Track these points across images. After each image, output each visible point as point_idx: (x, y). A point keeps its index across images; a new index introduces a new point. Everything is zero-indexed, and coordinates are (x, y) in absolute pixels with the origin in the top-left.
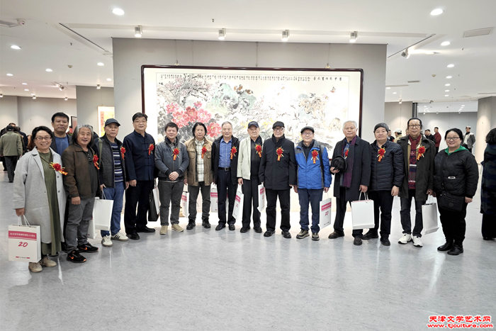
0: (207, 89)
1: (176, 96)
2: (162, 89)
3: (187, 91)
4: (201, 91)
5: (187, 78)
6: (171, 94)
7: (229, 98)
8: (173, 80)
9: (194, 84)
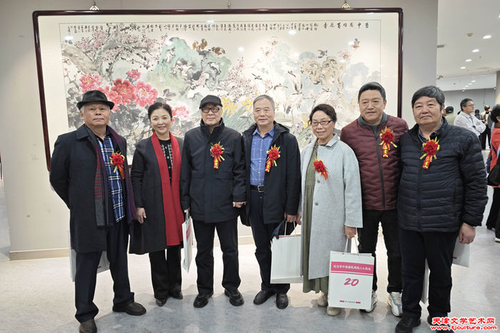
0: (147, 49)
1: (96, 62)
2: (72, 51)
3: (113, 52)
4: (136, 51)
5: (112, 31)
6: (86, 59)
7: (185, 63)
8: (89, 35)
9: (124, 40)
